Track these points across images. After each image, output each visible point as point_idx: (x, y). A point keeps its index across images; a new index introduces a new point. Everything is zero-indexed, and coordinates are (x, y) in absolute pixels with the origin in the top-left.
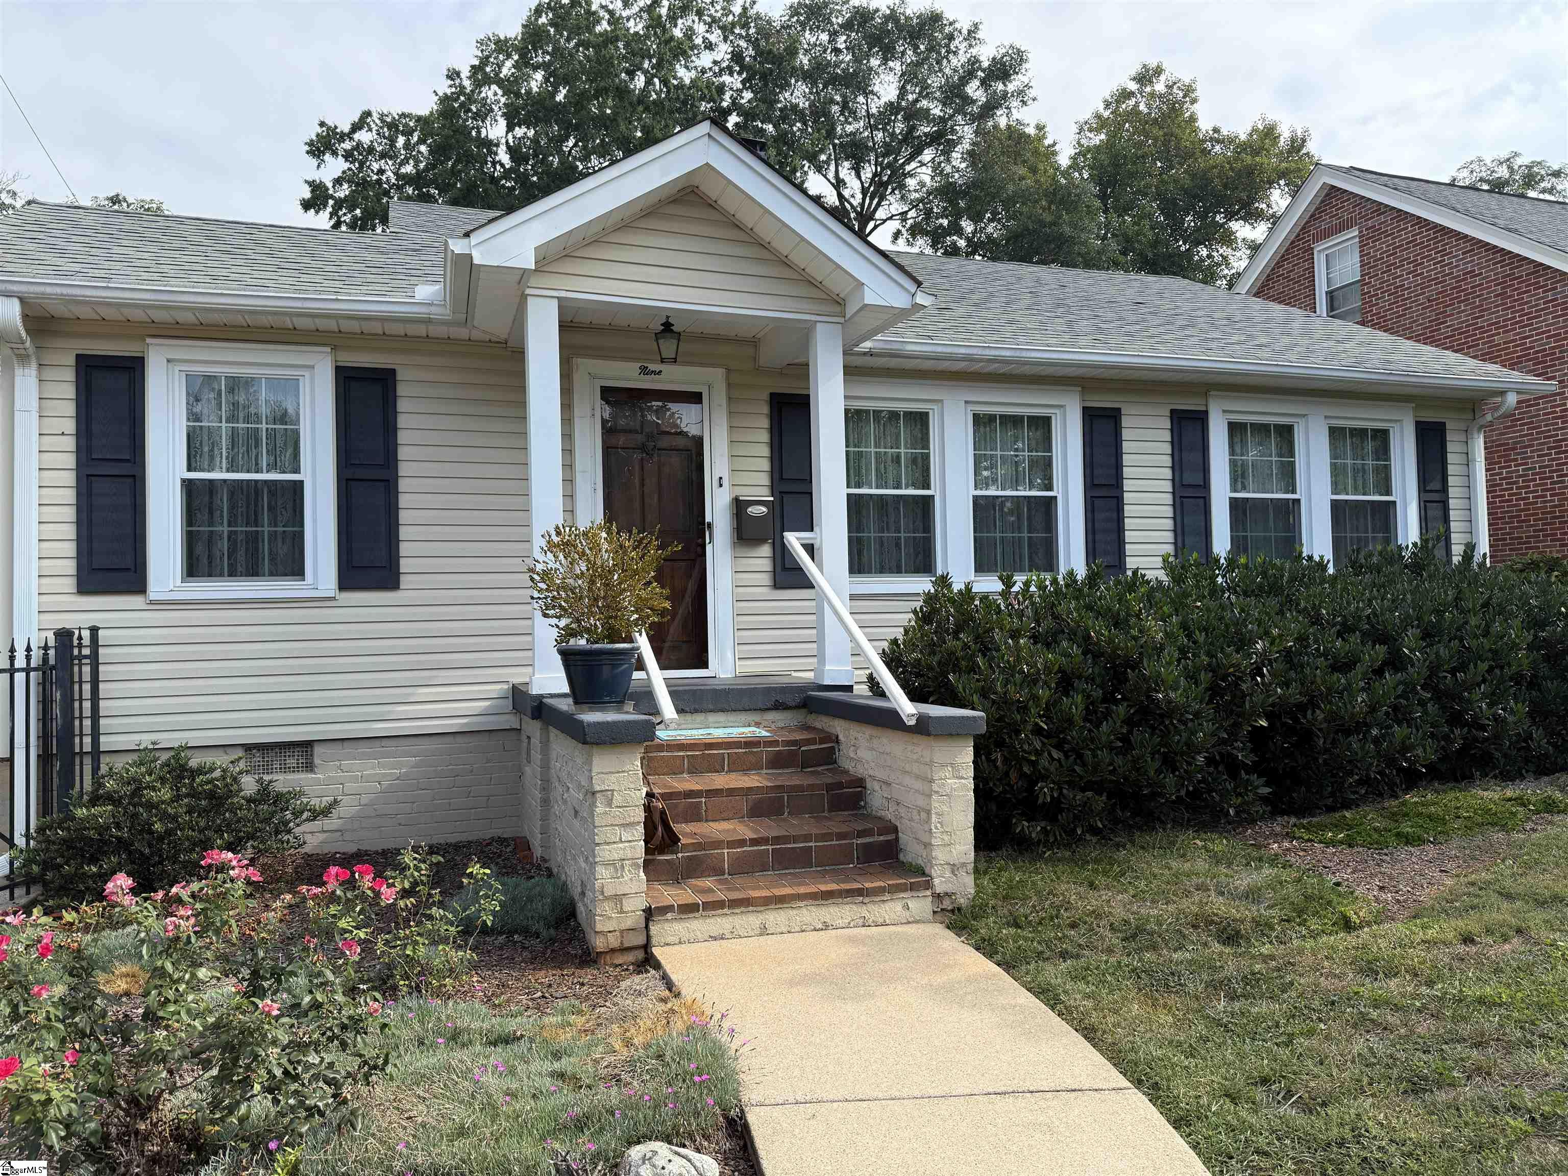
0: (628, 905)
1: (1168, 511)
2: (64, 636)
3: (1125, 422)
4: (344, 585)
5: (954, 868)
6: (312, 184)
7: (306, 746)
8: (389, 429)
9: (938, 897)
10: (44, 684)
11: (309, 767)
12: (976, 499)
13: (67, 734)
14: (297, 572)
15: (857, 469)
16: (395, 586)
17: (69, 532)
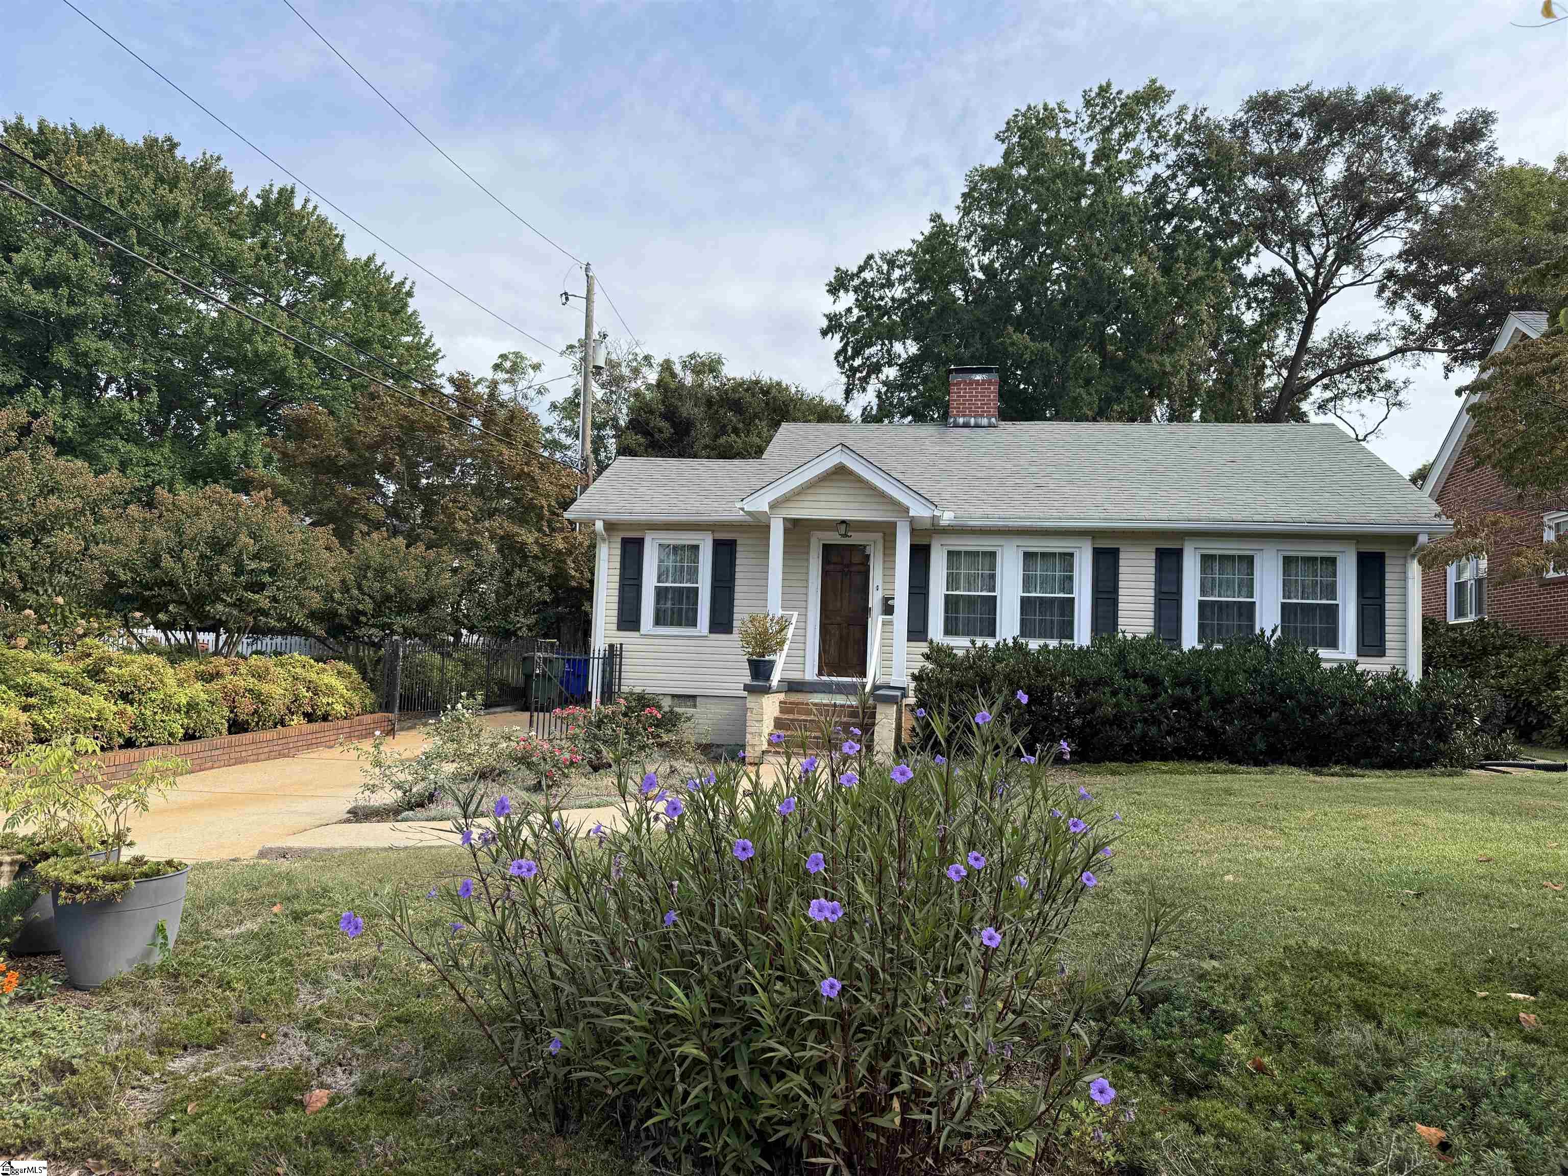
0: (757, 749)
1: (1152, 607)
2: (611, 646)
3: (1122, 555)
4: (711, 631)
6: (829, 317)
7: (693, 697)
8: (732, 565)
10: (604, 663)
11: (695, 706)
12: (1023, 598)
13: (610, 684)
14: (694, 625)
15: (952, 581)
16: (731, 633)
17: (616, 606)
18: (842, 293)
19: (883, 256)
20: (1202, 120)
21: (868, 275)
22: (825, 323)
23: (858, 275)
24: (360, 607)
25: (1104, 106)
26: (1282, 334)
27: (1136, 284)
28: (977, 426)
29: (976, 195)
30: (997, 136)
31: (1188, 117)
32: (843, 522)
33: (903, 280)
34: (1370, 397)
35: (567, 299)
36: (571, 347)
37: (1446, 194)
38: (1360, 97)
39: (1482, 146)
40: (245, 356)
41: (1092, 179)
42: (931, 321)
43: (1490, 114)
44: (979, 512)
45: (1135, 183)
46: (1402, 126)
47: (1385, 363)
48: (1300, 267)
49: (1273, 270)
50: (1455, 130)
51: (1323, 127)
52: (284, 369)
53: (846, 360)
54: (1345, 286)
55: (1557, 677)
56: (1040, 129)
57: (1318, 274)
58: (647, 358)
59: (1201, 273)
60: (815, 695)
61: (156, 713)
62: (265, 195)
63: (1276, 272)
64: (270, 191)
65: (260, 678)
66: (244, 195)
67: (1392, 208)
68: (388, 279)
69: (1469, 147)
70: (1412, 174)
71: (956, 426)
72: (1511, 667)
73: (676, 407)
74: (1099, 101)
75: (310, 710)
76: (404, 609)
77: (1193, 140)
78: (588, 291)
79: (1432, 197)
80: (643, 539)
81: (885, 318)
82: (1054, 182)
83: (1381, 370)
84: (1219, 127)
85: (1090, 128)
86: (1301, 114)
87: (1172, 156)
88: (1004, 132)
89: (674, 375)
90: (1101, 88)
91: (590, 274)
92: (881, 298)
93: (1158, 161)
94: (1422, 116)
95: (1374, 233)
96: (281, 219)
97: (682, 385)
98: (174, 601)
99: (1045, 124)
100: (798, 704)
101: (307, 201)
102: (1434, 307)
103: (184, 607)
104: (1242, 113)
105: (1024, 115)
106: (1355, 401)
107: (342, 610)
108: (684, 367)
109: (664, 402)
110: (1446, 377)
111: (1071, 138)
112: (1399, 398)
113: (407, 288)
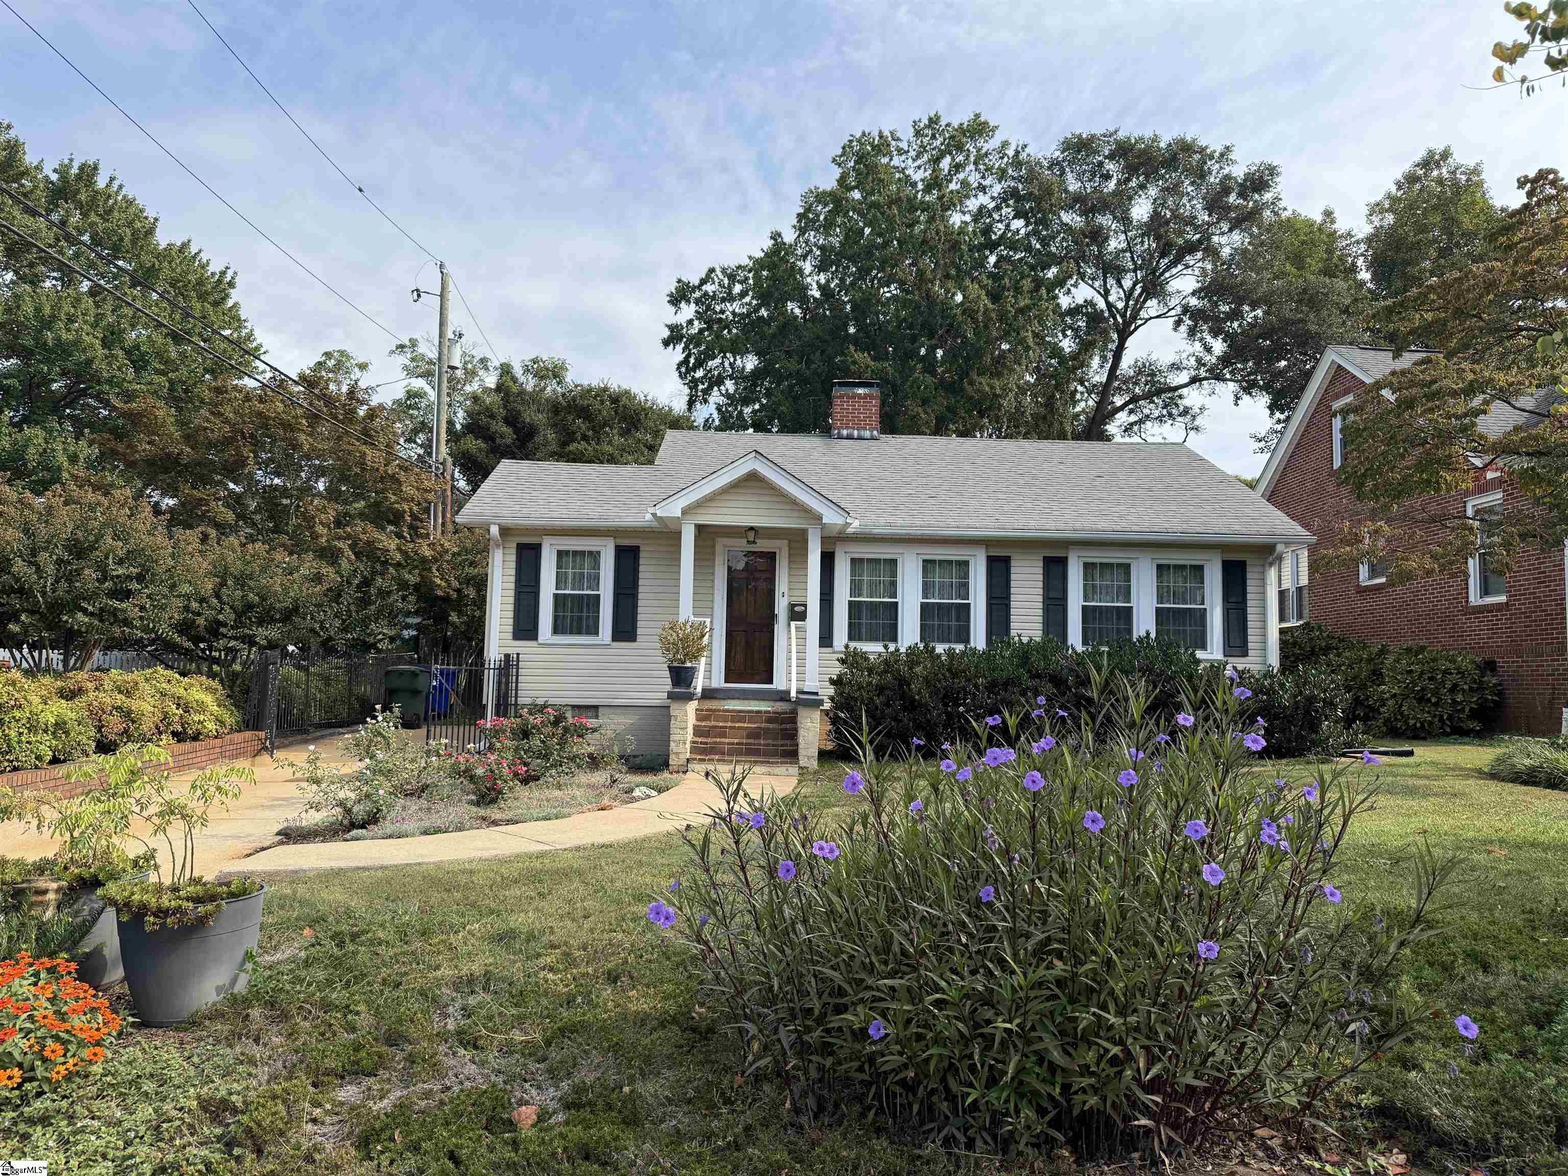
0: (681, 756)
1: (1040, 612)
2: (507, 656)
3: (1013, 563)
4: (615, 638)
5: (809, 758)
6: (671, 328)
7: (596, 707)
8: (636, 571)
9: (801, 768)
10: (500, 675)
11: (597, 717)
12: (922, 604)
13: (506, 696)
14: (596, 633)
15: (856, 588)
16: (635, 640)
17: (511, 614)
18: (683, 305)
19: (724, 271)
20: (1023, 156)
21: (709, 288)
22: (666, 333)
23: (699, 287)
24: (221, 617)
25: (934, 137)
26: (1096, 362)
27: (968, 310)
28: (860, 438)
29: (811, 216)
30: (834, 160)
31: (1011, 152)
32: (752, 528)
33: (743, 294)
34: (1170, 422)
35: (419, 296)
36: (402, 347)
37: (1237, 237)
38: (1163, 145)
39: (1268, 196)
40: (45, 344)
41: (926, 207)
42: (774, 336)
43: (1275, 167)
44: (882, 521)
45: (964, 213)
46: (1201, 174)
47: (1184, 391)
48: (1111, 299)
49: (1086, 301)
50: (1245, 180)
51: (1131, 170)
52: (89, 362)
53: (688, 371)
54: (1151, 318)
55: (1381, 674)
56: (876, 156)
57: (1126, 307)
58: (484, 361)
59: (1027, 301)
60: (729, 701)
61: (21, 734)
62: (63, 171)
63: (1089, 303)
64: (69, 166)
65: (128, 694)
66: (38, 168)
67: (1191, 248)
68: (203, 267)
69: (1257, 196)
70: (1206, 218)
71: (840, 437)
72: (1340, 666)
73: (519, 412)
74: (929, 132)
75: (180, 729)
76: (265, 620)
77: (1015, 174)
78: (443, 288)
79: (1224, 240)
80: (540, 545)
81: (725, 332)
82: (890, 208)
83: (1180, 397)
84: (1038, 163)
85: (918, 156)
86: (1111, 157)
87: (997, 189)
88: (841, 156)
89: (514, 380)
90: (930, 119)
91: (445, 271)
92: (722, 312)
93: (985, 193)
94: (1217, 166)
95: (1174, 271)
96: (83, 197)
97: (522, 392)
98: (24, 611)
99: (880, 150)
100: (714, 711)
101: (112, 179)
102: (1225, 341)
103: (37, 616)
104: (1058, 153)
105: (859, 141)
106: (1157, 424)
107: (201, 621)
108: (527, 370)
109: (505, 407)
110: (1236, 404)
111: (903, 165)
112: (1196, 423)
113: (228, 278)
